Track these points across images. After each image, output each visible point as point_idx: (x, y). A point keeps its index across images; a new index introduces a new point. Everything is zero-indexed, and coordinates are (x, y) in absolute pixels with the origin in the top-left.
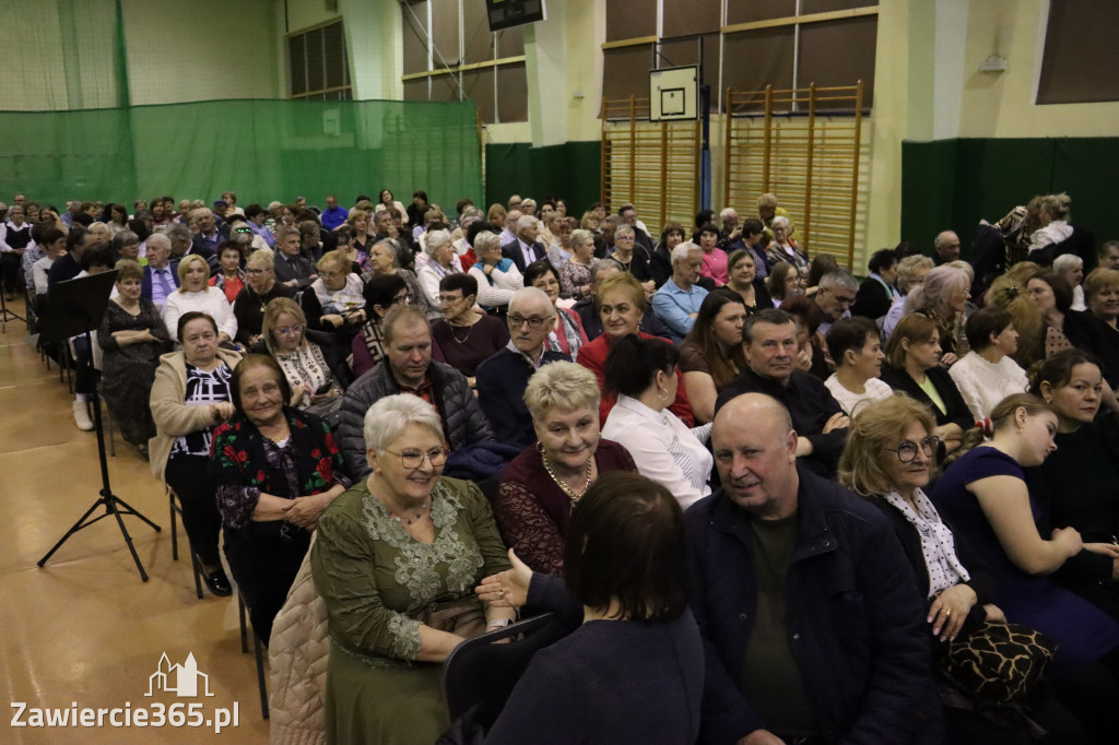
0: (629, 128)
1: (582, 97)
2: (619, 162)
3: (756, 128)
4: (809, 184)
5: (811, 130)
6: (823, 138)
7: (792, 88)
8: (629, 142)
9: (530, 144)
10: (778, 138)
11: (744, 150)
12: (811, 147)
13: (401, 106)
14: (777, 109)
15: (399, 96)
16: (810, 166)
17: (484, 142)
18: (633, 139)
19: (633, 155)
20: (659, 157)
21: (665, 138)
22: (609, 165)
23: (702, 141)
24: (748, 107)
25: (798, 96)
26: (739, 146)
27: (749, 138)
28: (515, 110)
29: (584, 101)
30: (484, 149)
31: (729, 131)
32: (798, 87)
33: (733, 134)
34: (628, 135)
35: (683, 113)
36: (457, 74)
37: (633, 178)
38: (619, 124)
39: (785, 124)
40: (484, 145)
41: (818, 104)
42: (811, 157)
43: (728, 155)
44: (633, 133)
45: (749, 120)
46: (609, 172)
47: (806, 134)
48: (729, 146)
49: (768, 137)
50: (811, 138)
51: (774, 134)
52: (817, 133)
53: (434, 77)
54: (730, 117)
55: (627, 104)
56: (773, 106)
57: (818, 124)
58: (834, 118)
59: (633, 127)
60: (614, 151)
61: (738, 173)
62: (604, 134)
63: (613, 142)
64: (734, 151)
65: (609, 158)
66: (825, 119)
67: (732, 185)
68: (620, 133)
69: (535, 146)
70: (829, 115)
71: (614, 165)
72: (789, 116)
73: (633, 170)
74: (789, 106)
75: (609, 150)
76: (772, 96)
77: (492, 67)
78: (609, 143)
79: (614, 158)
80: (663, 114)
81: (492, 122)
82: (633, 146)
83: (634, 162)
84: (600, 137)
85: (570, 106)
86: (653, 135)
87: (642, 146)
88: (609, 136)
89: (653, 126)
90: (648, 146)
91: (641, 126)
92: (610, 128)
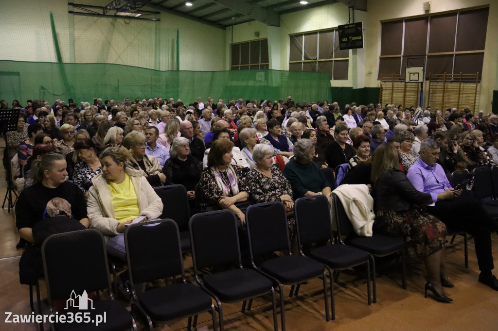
0: (391, 84)
1: (371, 73)
2: (386, 95)
3: (440, 85)
4: (459, 103)
5: (460, 86)
6: (463, 89)
7: (452, 73)
8: (391, 88)
9: (352, 88)
10: (447, 89)
11: (434, 92)
12: (460, 91)
13: (288, 72)
14: (447, 80)
15: (288, 69)
16: (459, 97)
18: (393, 87)
19: (392, 93)
20: (402, 93)
21: (405, 87)
22: (382, 95)
23: (420, 89)
24: (435, 79)
25: (454, 76)
26: (433, 91)
27: (436, 88)
28: (344, 77)
29: (372, 74)
31: (430, 86)
32: (454, 73)
33: (431, 87)
34: (391, 86)
35: (417, 80)
36: (316, 62)
37: (392, 100)
38: (386, 82)
39: (450, 84)
41: (463, 79)
42: (459, 94)
43: (429, 93)
44: (393, 85)
45: (436, 83)
46: (381, 98)
47: (459, 87)
48: (429, 91)
49: (444, 88)
50: (460, 89)
51: (446, 87)
52: (461, 88)
53: (304, 63)
54: (430, 82)
55: (390, 76)
56: (446, 79)
57: (462, 85)
58: (467, 83)
59: (393, 84)
60: (384, 91)
61: (432, 99)
62: (381, 85)
64: (431, 92)
65: (382, 93)
66: (464, 83)
67: (430, 103)
68: (388, 85)
69: (354, 88)
70: (466, 82)
71: (383, 95)
72: (451, 82)
73: (392, 97)
74: (451, 79)
75: (382, 91)
76: (446, 76)
77: (332, 61)
78: (382, 88)
79: (383, 93)
80: (410, 80)
81: (333, 79)
82: (393, 90)
83: (392, 95)
84: (379, 86)
85: (366, 76)
86: (400, 86)
87: (396, 90)
88: (383, 86)
89: (400, 83)
90: (398, 90)
91: (395, 84)
92: (383, 83)
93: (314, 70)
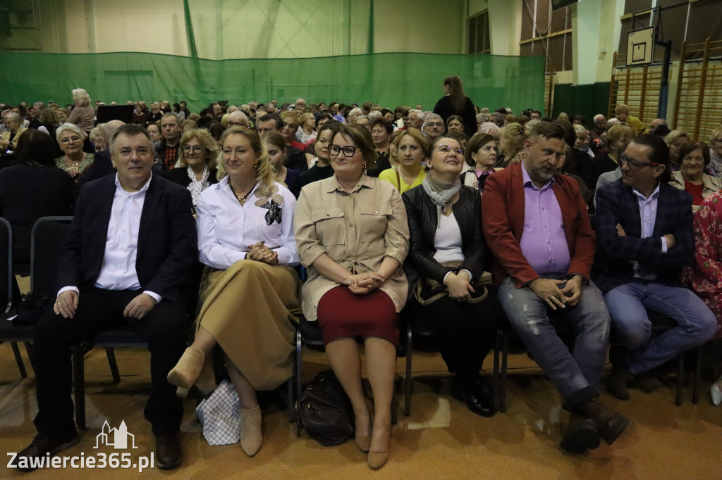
0: (626, 73)
1: (606, 53)
9: (572, 84)
13: (518, 59)
15: (517, 54)
17: (554, 82)
28: (570, 64)
29: (606, 55)
30: (553, 88)
35: (644, 60)
36: (545, 39)
40: (553, 85)
53: (535, 42)
77: (563, 35)
80: (633, 61)
81: (560, 70)
85: (599, 59)
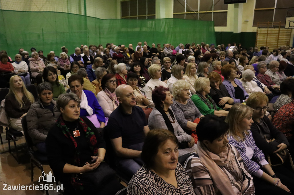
1: (247, 22)
2: (260, 38)
8: (267, 33)
9: (233, 32)
19: (267, 36)
20: (276, 36)
21: (279, 32)
28: (224, 24)
29: (248, 22)
34: (266, 31)
37: (267, 41)
38: (261, 28)
44: (268, 30)
53: (186, 14)
55: (267, 24)
59: (268, 29)
60: (258, 35)
62: (257, 30)
63: (258, 33)
68: (264, 30)
69: (234, 32)
71: (258, 38)
73: (267, 39)
75: (257, 34)
77: (211, 13)
78: (257, 32)
80: (289, 27)
82: (267, 34)
83: (267, 37)
84: (255, 31)
85: (243, 23)
86: (273, 31)
87: (269, 34)
88: (258, 31)
89: (273, 29)
90: (272, 34)
91: (269, 29)
92: (258, 29)
93: (195, 19)
